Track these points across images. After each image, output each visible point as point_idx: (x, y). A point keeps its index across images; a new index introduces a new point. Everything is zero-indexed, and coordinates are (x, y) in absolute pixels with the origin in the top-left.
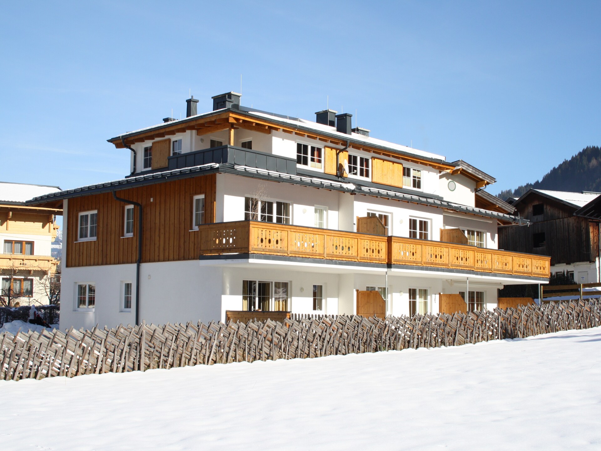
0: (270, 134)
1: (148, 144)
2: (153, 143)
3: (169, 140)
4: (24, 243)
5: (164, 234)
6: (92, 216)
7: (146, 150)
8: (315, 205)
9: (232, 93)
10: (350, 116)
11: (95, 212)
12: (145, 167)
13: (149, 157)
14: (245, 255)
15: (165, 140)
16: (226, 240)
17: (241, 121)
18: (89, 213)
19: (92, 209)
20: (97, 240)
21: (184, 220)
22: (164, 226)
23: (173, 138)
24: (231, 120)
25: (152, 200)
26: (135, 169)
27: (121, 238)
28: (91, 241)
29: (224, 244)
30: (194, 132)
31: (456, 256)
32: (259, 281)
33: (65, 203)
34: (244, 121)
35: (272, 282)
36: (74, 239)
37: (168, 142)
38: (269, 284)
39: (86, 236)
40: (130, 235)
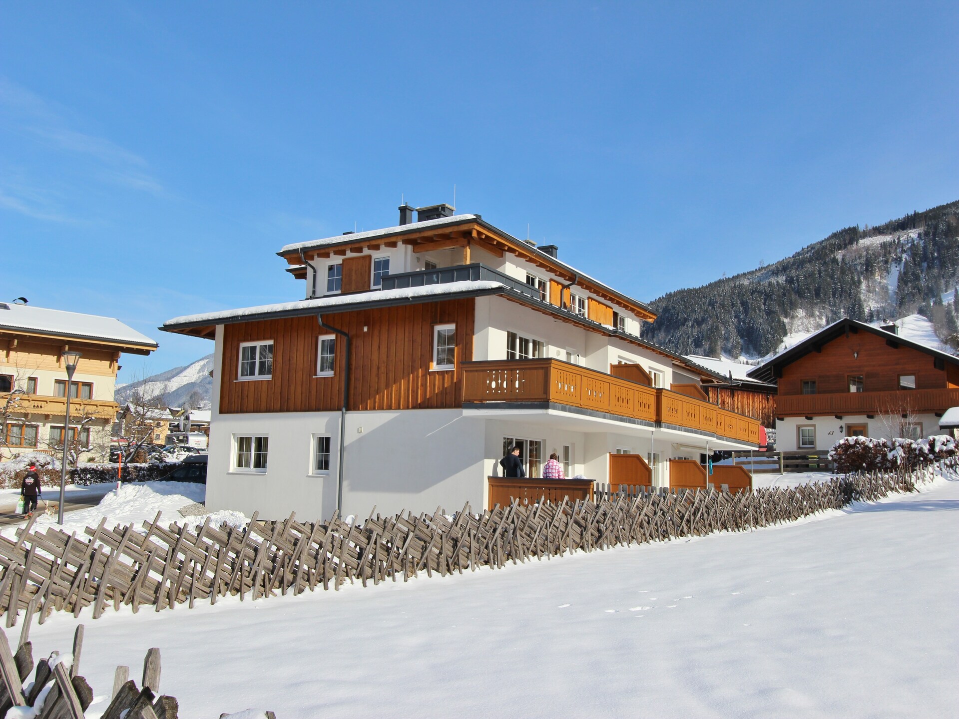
0: (502, 257)
1: (336, 260)
2: (343, 260)
3: (370, 257)
4: (80, 384)
5: (387, 373)
6: (263, 348)
7: (331, 268)
8: (566, 347)
9: (447, 205)
10: (556, 249)
11: (271, 342)
12: (329, 289)
13: (335, 278)
14: (545, 404)
15: (364, 257)
16: (497, 383)
17: (483, 237)
18: (258, 344)
19: (264, 339)
20: (272, 380)
21: (420, 357)
22: (386, 364)
23: (377, 255)
24: (474, 234)
25: (366, 329)
26: (314, 292)
27: (314, 377)
28: (262, 381)
29: (493, 389)
30: (410, 247)
31: (705, 416)
32: (516, 439)
33: (220, 330)
34: (487, 236)
35: (527, 441)
36: (234, 377)
37: (368, 259)
38: (522, 443)
39: (252, 373)
40: (329, 373)
